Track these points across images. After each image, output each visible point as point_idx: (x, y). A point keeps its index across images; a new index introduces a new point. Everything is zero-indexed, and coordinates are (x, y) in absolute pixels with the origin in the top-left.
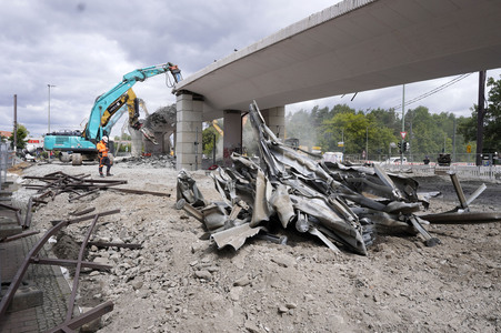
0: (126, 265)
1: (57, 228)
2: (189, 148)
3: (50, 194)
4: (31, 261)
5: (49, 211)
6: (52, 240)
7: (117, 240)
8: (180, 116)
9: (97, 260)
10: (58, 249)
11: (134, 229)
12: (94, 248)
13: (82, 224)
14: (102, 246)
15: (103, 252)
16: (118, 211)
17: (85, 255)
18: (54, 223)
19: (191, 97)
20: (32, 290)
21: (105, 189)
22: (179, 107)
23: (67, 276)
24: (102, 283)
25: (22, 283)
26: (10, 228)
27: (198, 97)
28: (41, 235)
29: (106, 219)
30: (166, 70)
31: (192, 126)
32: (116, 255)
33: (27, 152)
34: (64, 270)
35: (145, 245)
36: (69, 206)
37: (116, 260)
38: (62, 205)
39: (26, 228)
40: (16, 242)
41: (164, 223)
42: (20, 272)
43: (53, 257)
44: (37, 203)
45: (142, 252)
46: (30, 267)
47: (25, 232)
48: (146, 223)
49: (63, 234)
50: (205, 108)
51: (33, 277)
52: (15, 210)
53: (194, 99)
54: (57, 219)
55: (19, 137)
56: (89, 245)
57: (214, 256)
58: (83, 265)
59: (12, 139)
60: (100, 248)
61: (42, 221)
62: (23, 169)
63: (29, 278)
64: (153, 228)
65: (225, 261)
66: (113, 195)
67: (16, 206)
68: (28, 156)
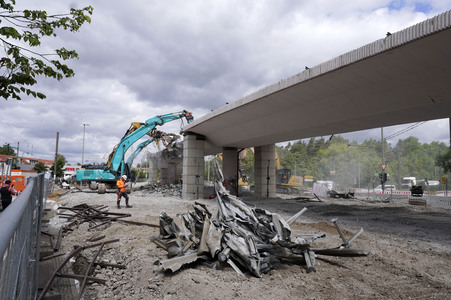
0: (114, 280)
1: (77, 252)
2: (193, 179)
3: (76, 222)
4: (56, 275)
5: (74, 238)
6: (72, 260)
7: (114, 262)
8: (186, 153)
9: (98, 276)
10: (75, 267)
11: (126, 255)
12: (98, 267)
13: (94, 249)
14: (103, 266)
15: (104, 270)
16: (118, 240)
17: (92, 272)
18: (75, 247)
19: (195, 137)
20: (55, 293)
21: (115, 220)
22: (185, 146)
23: (78, 286)
24: (98, 291)
25: (50, 289)
26: (45, 250)
27: (200, 137)
28: (66, 256)
29: (110, 245)
30: (181, 116)
31: (195, 161)
32: (110, 273)
33: (64, 181)
34: (77, 282)
35: (128, 267)
36: (88, 234)
37: (109, 276)
38: (83, 232)
39: (56, 250)
40: (49, 261)
41: (144, 251)
42: (49, 282)
43: (71, 273)
44: (66, 230)
45: (125, 271)
46: (56, 279)
47: (55, 254)
48: (133, 250)
49: (81, 256)
50: (207, 145)
51: (58, 286)
52: (50, 236)
53: (198, 139)
54: (78, 244)
55: (59, 166)
56: (95, 265)
57: (162, 275)
58: (88, 279)
59: (52, 169)
60: (102, 267)
61: (67, 245)
62: (60, 195)
63: (54, 286)
64: (136, 254)
65: (168, 279)
66: (120, 225)
67: (51, 233)
68: (65, 184)
